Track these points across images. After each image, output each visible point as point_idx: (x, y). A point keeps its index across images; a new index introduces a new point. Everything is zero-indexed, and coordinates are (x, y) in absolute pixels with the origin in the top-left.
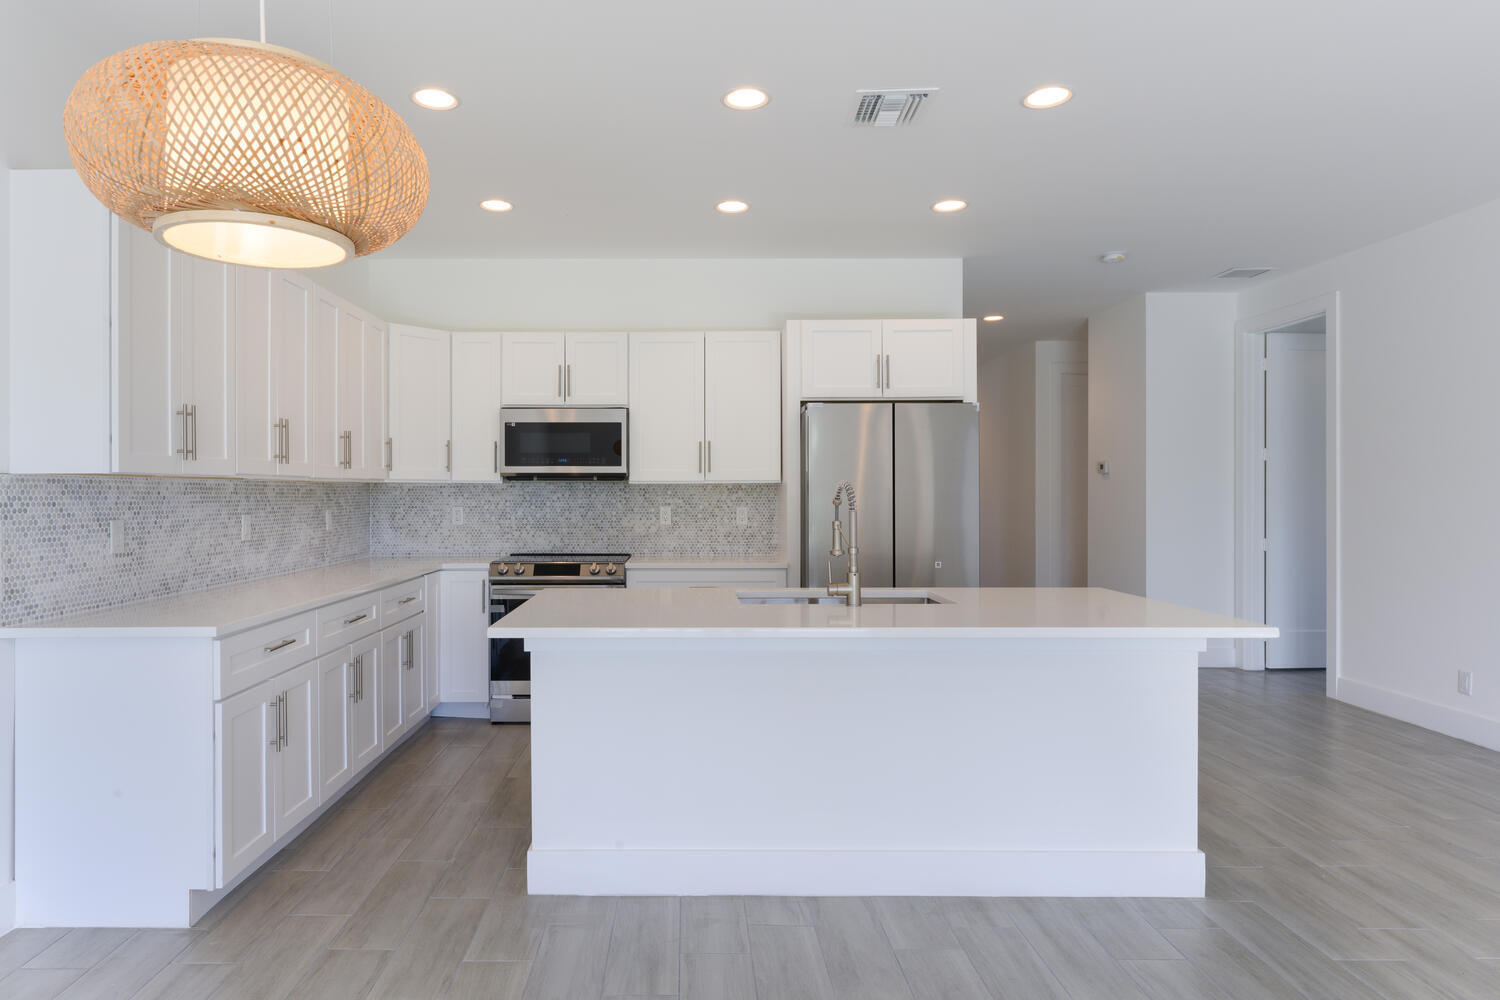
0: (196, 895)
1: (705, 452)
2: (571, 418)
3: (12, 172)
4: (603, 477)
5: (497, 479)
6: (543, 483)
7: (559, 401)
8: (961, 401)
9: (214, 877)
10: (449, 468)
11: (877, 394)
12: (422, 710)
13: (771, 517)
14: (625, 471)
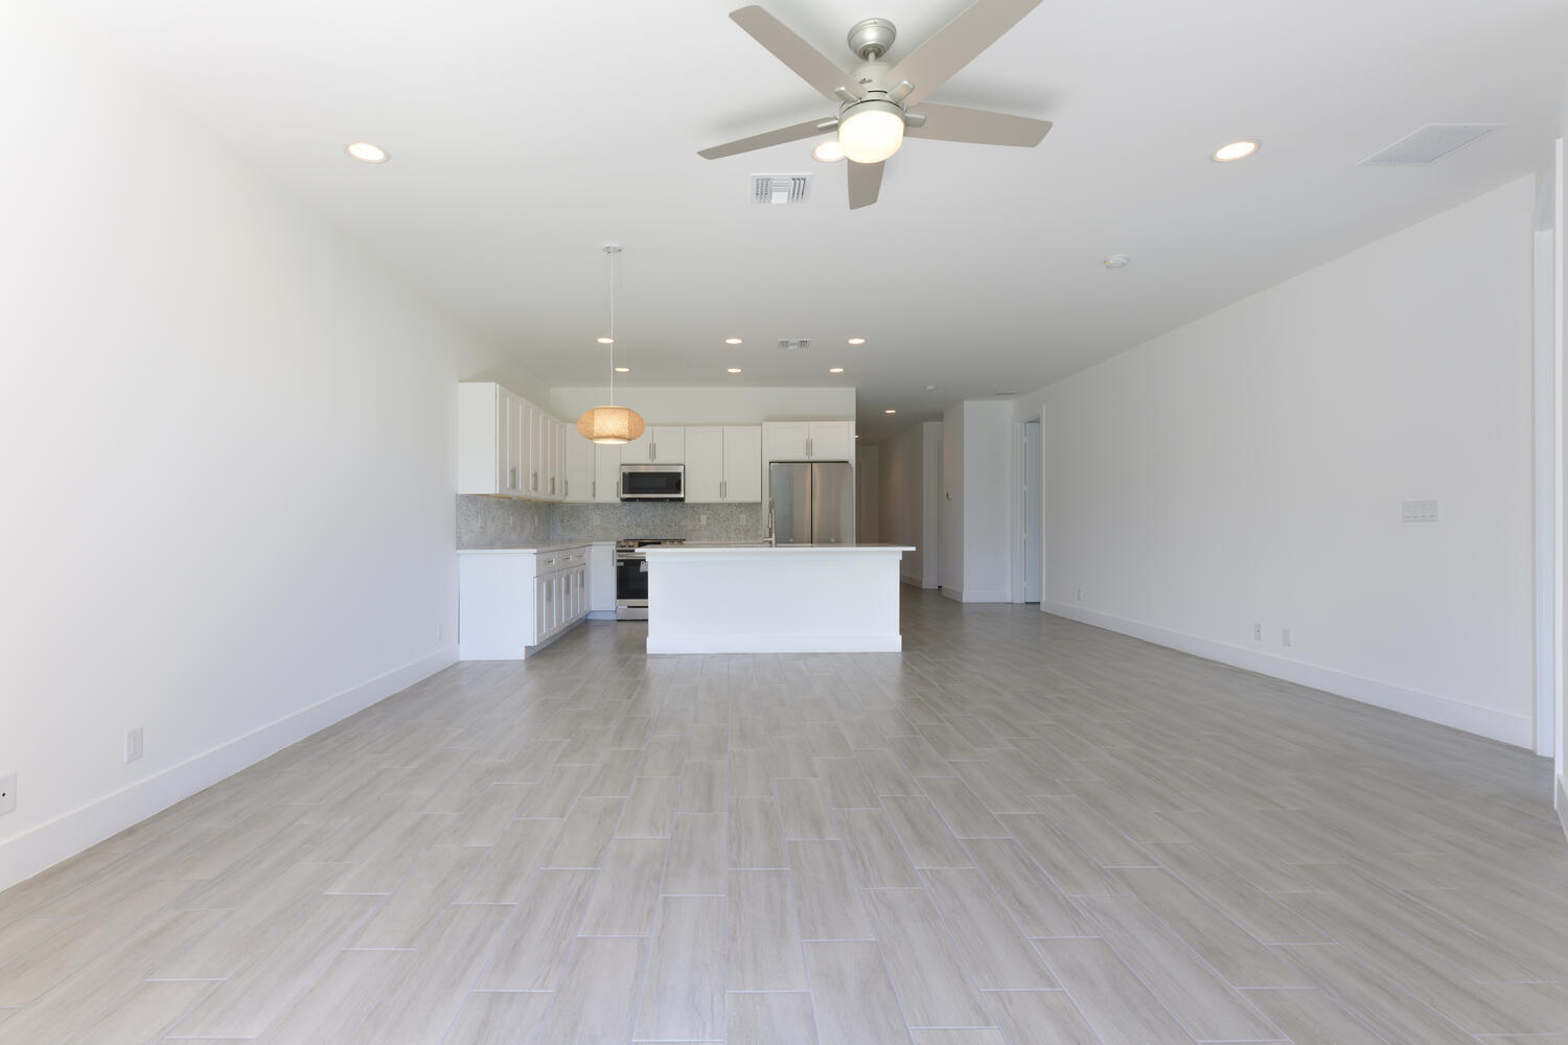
0: (527, 648)
1: (723, 487)
2: (653, 470)
3: (461, 384)
4: (672, 500)
5: (618, 501)
6: (640, 504)
7: (649, 462)
8: (847, 462)
9: (532, 640)
10: (594, 495)
11: (806, 458)
12: (580, 615)
13: (758, 521)
14: (682, 496)
